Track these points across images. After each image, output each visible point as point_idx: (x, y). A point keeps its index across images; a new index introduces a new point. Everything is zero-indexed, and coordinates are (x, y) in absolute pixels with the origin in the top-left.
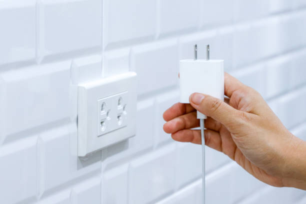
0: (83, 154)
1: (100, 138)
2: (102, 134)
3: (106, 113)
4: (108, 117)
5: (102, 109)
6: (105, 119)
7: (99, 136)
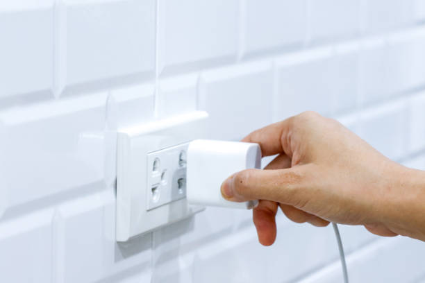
0: (124, 237)
1: (150, 212)
2: (153, 207)
3: (160, 174)
4: (163, 181)
5: (154, 169)
6: (159, 184)
7: (148, 211)
